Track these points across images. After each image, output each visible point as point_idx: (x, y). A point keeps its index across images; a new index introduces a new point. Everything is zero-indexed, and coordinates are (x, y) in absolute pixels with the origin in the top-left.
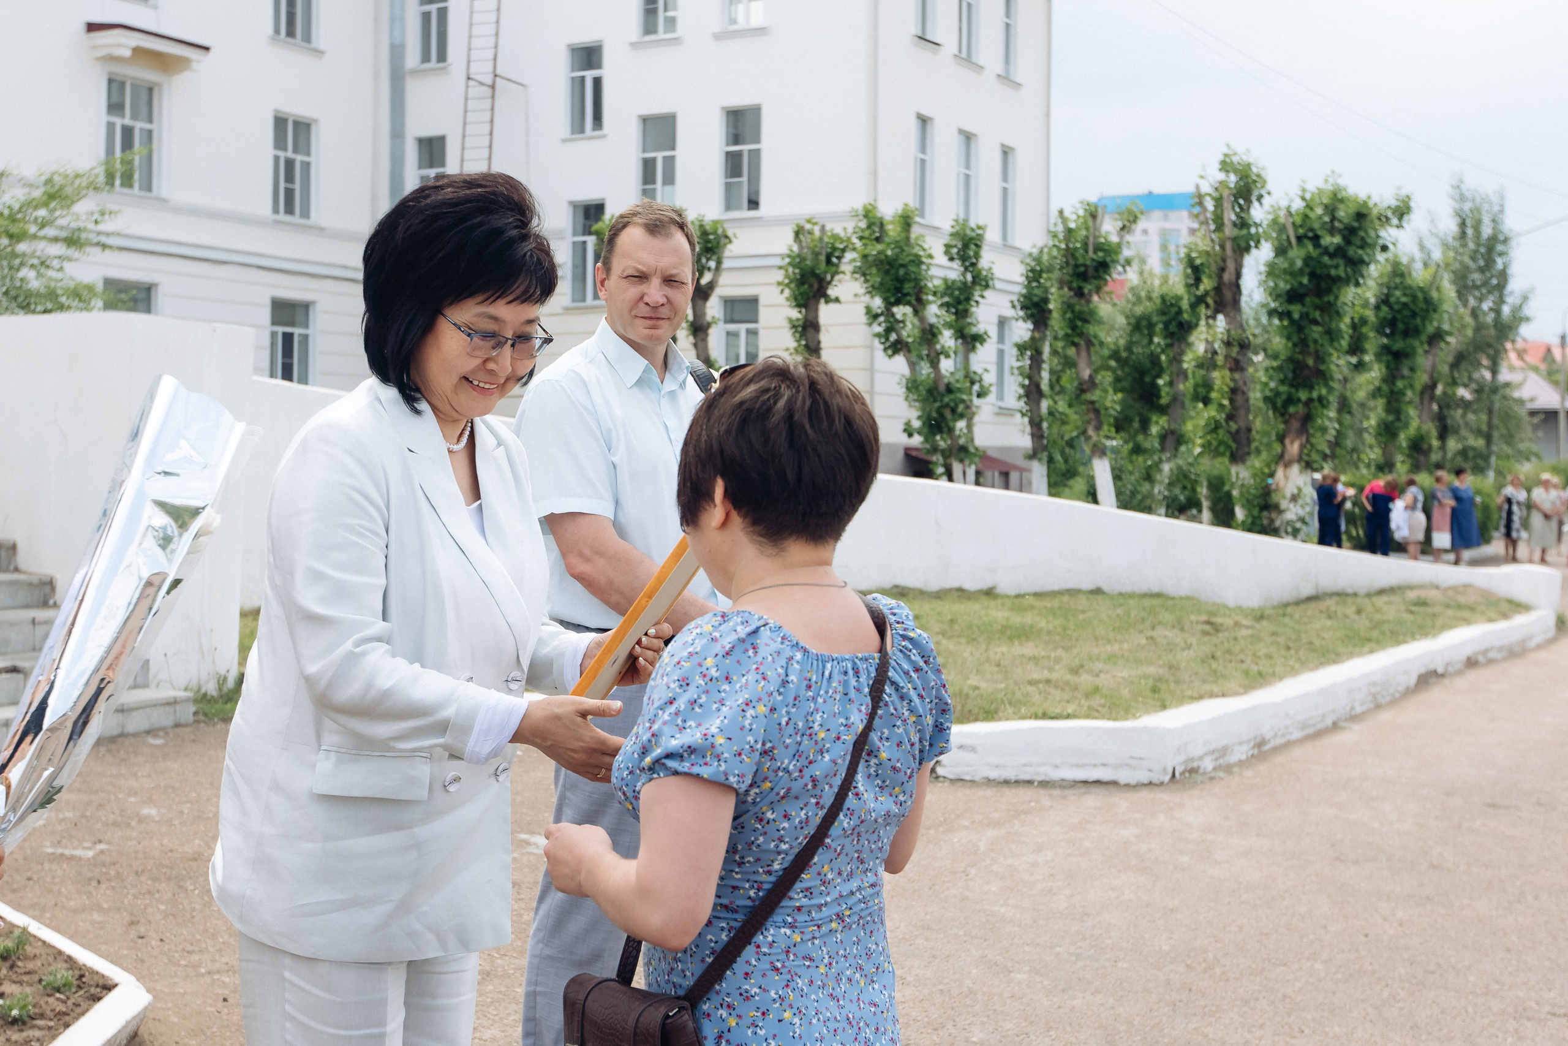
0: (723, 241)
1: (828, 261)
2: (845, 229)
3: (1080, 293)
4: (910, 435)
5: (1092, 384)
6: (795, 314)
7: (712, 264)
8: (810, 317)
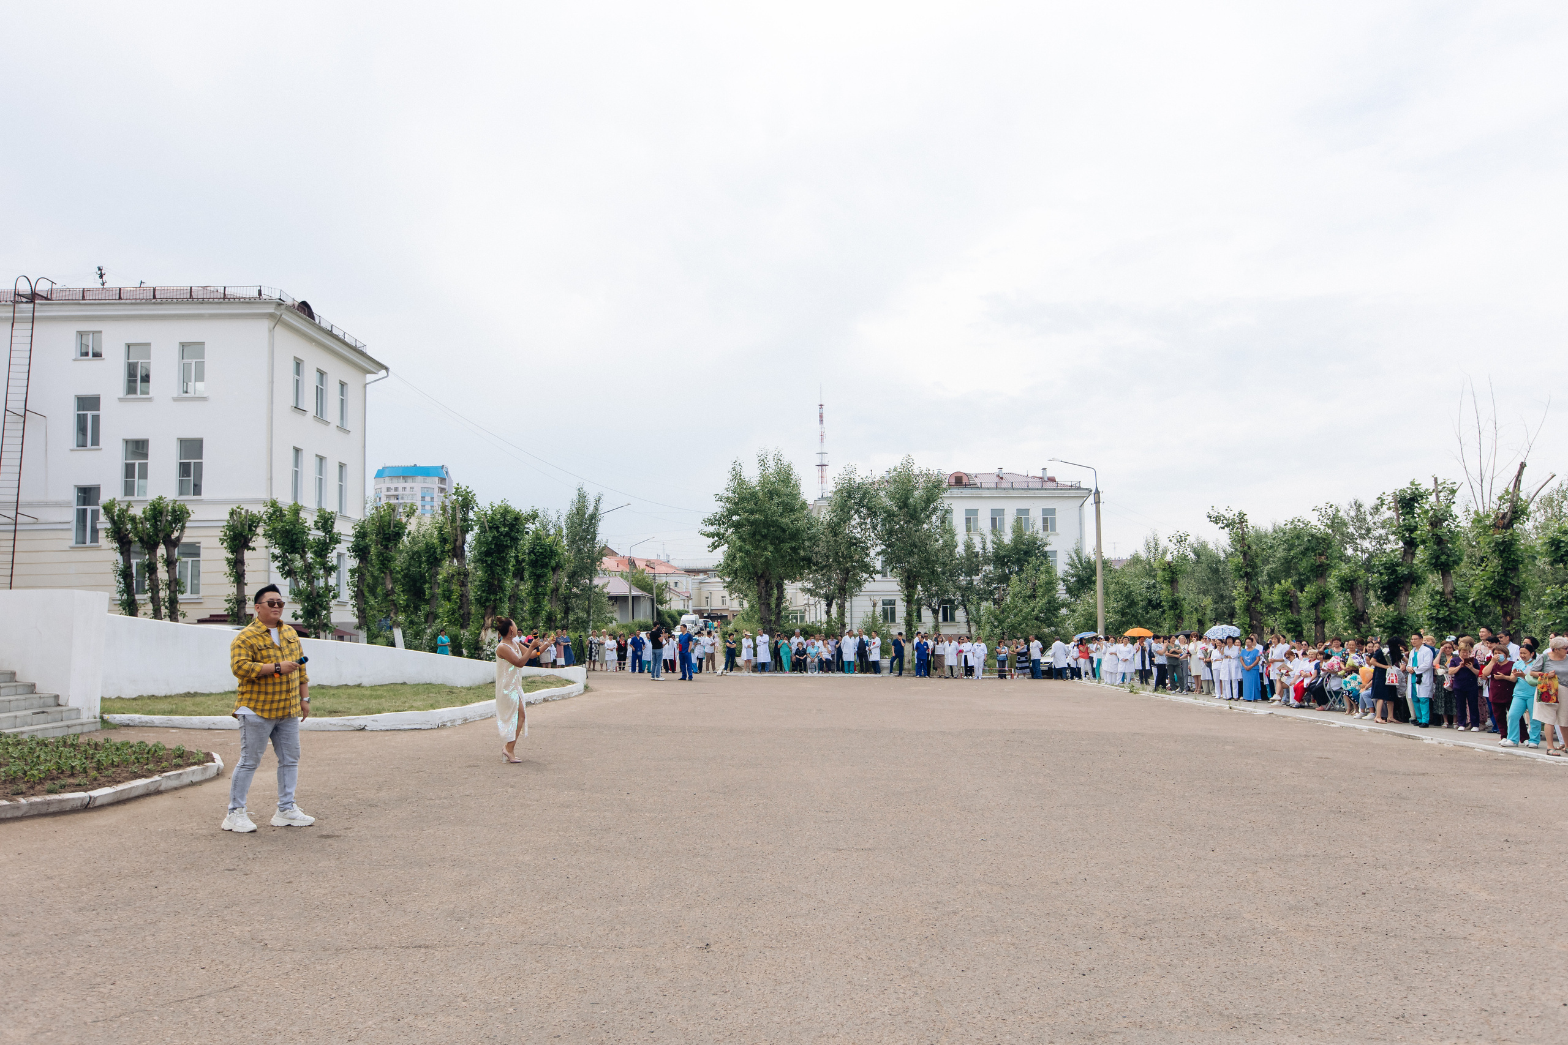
0: (185, 515)
1: (250, 530)
2: (259, 512)
3: (386, 547)
4: (296, 619)
5: (393, 591)
6: (230, 556)
7: (179, 525)
8: (239, 557)
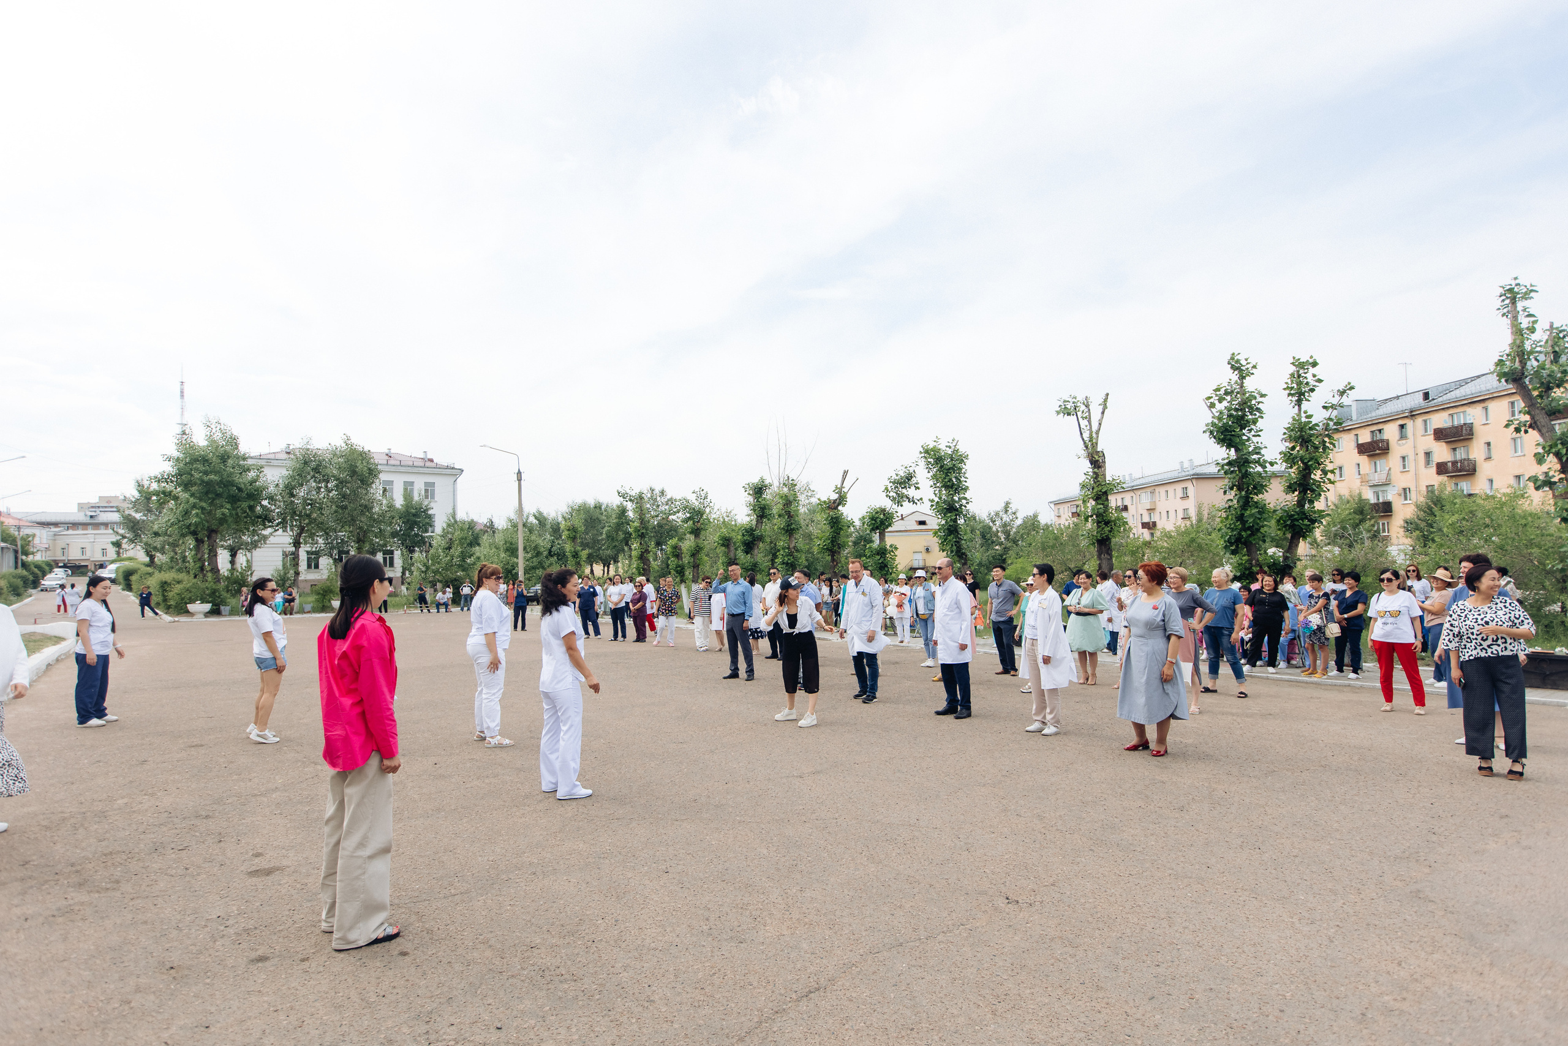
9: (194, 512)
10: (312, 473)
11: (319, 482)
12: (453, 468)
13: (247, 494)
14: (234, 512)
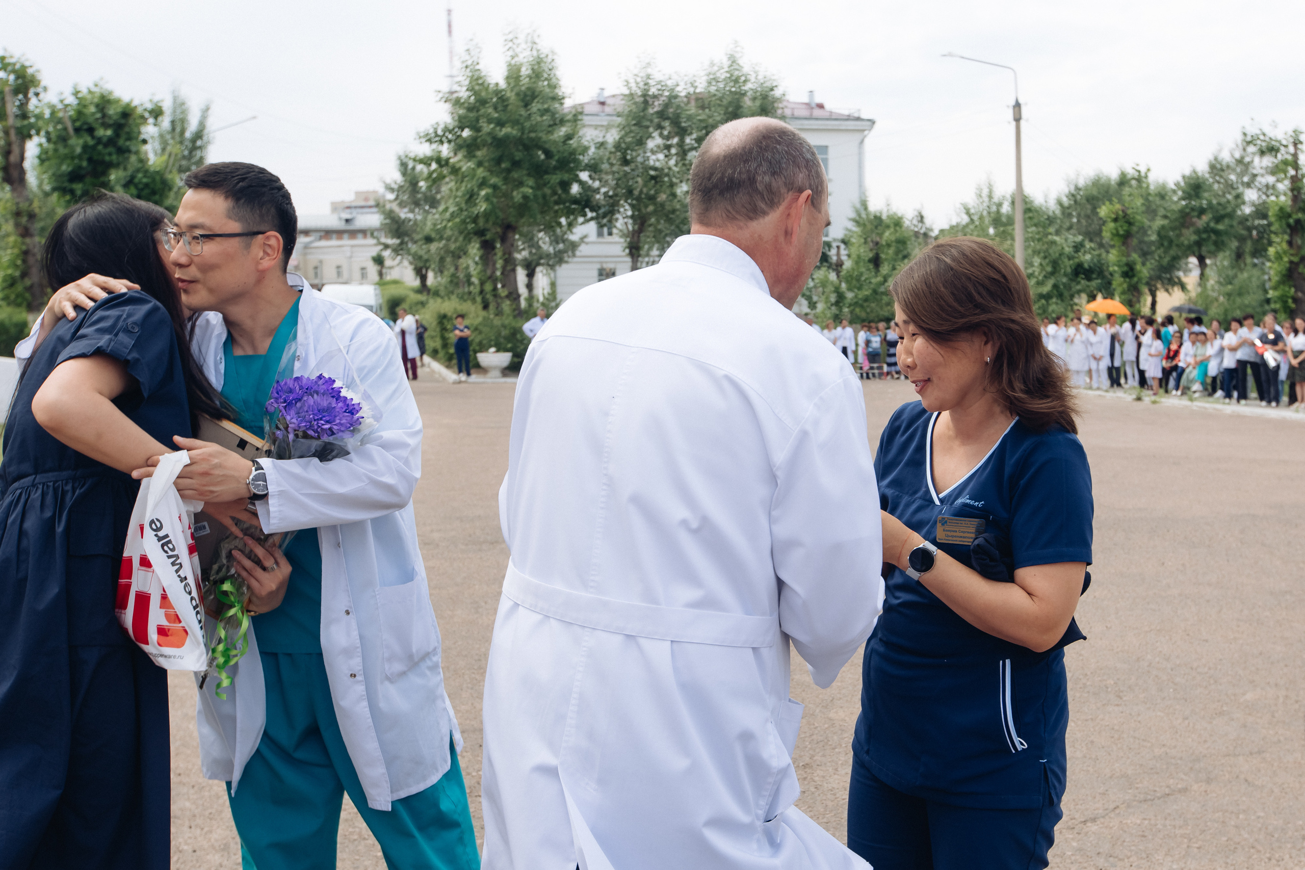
9: (483, 193)
10: (656, 120)
11: (668, 138)
12: (858, 119)
13: (558, 161)
14: (539, 193)
